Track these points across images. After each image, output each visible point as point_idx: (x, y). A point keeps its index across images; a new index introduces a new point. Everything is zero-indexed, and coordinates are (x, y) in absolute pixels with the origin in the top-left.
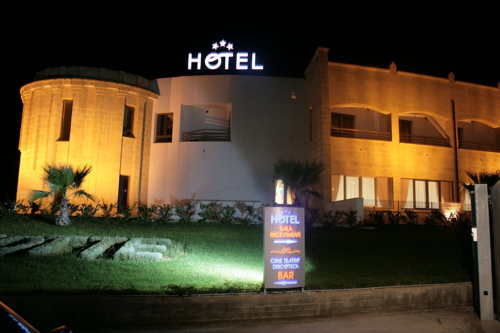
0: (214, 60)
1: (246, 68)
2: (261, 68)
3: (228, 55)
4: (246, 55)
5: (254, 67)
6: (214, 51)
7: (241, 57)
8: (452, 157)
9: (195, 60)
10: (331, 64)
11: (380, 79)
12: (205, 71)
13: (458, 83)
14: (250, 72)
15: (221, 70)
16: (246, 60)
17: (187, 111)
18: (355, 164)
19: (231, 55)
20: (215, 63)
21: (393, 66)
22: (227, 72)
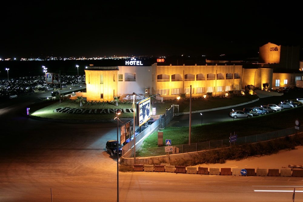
0: (131, 63)
1: (139, 64)
2: (142, 64)
3: (135, 62)
4: (139, 61)
5: (141, 64)
6: (131, 60)
7: (138, 62)
8: (183, 83)
9: (127, 63)
10: (158, 66)
11: (168, 68)
12: (130, 65)
13: (186, 66)
14: (140, 66)
15: (133, 65)
16: (139, 63)
17: (126, 74)
18: (162, 87)
19: (136, 61)
20: (132, 63)
21: (171, 65)
22: (135, 66)
